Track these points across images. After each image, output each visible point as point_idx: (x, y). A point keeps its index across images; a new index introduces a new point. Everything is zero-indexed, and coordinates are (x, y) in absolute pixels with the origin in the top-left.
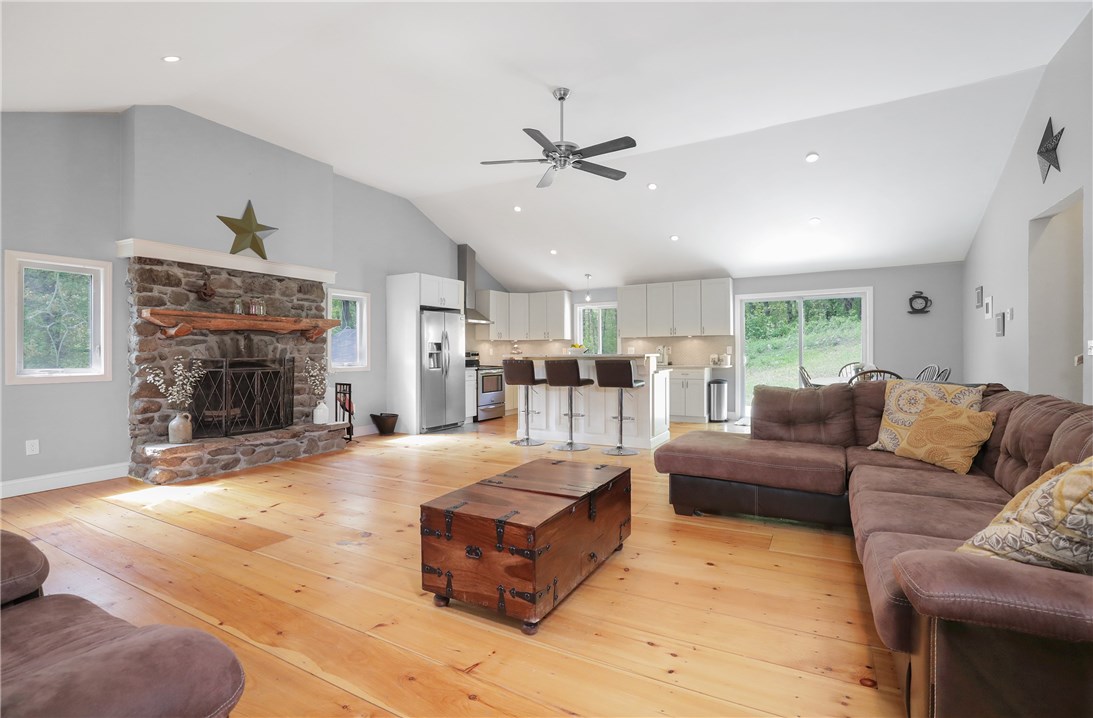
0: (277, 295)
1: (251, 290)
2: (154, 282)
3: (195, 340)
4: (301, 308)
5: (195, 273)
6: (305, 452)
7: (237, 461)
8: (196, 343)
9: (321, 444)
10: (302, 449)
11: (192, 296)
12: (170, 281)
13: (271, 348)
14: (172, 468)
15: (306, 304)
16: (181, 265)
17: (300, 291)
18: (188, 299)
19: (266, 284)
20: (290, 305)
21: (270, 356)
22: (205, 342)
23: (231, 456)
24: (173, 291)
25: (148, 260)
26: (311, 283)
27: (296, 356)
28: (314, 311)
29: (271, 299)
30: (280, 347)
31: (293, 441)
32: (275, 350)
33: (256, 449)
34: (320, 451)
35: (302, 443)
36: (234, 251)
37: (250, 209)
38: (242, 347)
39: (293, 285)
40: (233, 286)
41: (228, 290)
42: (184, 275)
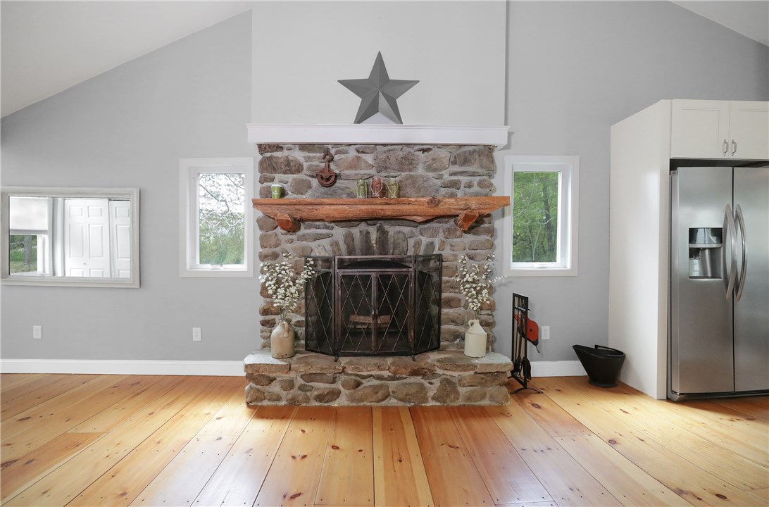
0: (420, 171)
1: (386, 168)
2: (275, 170)
3: (318, 234)
4: (455, 185)
5: (318, 155)
6: (434, 398)
8: (318, 237)
9: (462, 391)
10: (431, 394)
11: (315, 182)
12: (291, 167)
13: (411, 242)
14: (259, 387)
15: (464, 179)
16: (304, 147)
17: (454, 163)
18: (310, 187)
19: (405, 158)
20: (439, 182)
21: (411, 252)
22: (329, 236)
23: (328, 385)
24: (294, 179)
25: (267, 147)
26: (471, 148)
27: (447, 253)
28: (476, 189)
29: (411, 177)
30: (425, 240)
31: (418, 379)
32: (418, 244)
33: (363, 381)
34: (460, 402)
35: (431, 383)
36: (360, 120)
37: (380, 63)
38: (374, 242)
39: (443, 155)
40: (363, 165)
41: (357, 172)
42: (305, 157)
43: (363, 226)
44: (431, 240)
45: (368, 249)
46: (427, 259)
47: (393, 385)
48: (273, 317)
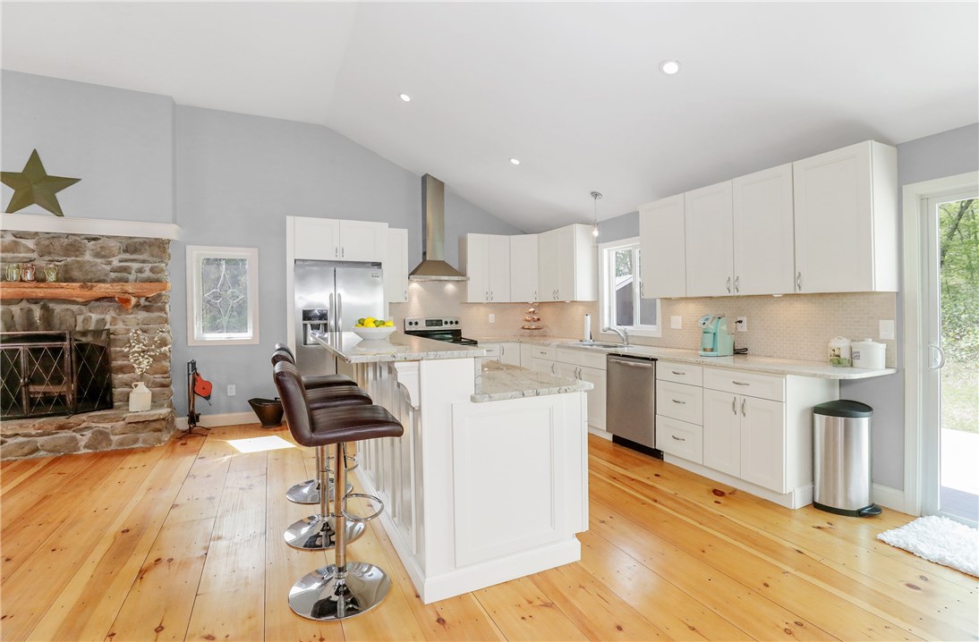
0: (88, 257)
1: (50, 253)
4: (125, 270)
6: (85, 447)
10: (83, 443)
13: (80, 319)
15: (135, 266)
17: (126, 251)
19: (71, 245)
20: (108, 268)
26: (141, 240)
27: (120, 327)
28: (147, 274)
29: (78, 262)
30: (95, 317)
31: (69, 433)
32: (87, 320)
33: (7, 440)
34: (113, 447)
35: (82, 435)
36: (11, 209)
37: (35, 158)
38: (37, 318)
39: (112, 245)
40: (22, 249)
41: (15, 255)
43: (24, 304)
44: (102, 316)
45: (30, 324)
46: (97, 333)
47: (40, 440)
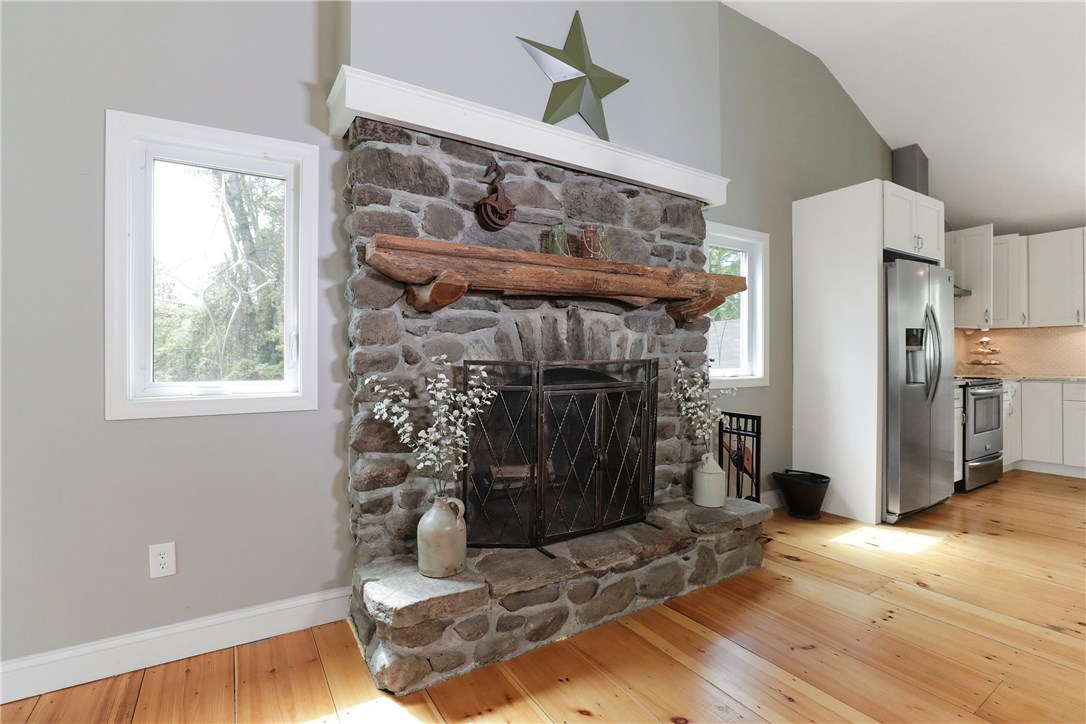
0: (626, 225)
1: (580, 212)
2: (394, 181)
3: (475, 320)
4: (666, 253)
5: (475, 166)
6: (692, 581)
7: (561, 617)
8: (476, 325)
9: (721, 558)
10: (688, 575)
11: (469, 218)
12: (427, 181)
13: (615, 338)
14: (417, 650)
15: (677, 246)
16: (452, 144)
17: (664, 220)
18: (461, 226)
19: (606, 200)
20: (649, 246)
21: (614, 357)
22: (492, 323)
23: (547, 606)
24: (431, 206)
25: (380, 127)
26: (684, 202)
27: (659, 354)
28: (689, 262)
29: (616, 232)
30: (631, 336)
31: (670, 557)
32: (623, 342)
33: (600, 581)
34: (719, 577)
35: (686, 559)
37: (577, 29)
38: (563, 337)
39: (653, 206)
40: (547, 200)
41: (538, 210)
42: (452, 166)
43: (545, 308)
44: (638, 336)
45: (555, 347)
46: (634, 367)
47: (640, 575)
48: (387, 490)
